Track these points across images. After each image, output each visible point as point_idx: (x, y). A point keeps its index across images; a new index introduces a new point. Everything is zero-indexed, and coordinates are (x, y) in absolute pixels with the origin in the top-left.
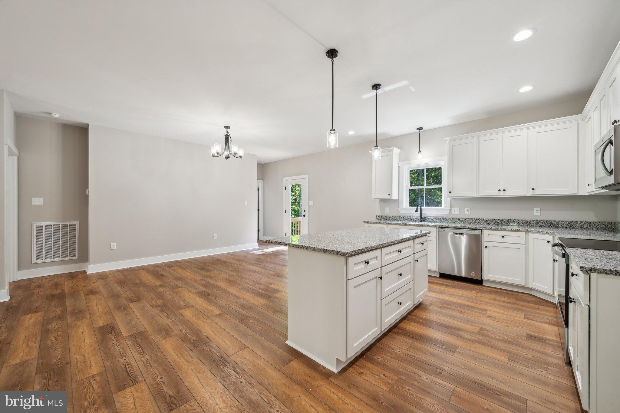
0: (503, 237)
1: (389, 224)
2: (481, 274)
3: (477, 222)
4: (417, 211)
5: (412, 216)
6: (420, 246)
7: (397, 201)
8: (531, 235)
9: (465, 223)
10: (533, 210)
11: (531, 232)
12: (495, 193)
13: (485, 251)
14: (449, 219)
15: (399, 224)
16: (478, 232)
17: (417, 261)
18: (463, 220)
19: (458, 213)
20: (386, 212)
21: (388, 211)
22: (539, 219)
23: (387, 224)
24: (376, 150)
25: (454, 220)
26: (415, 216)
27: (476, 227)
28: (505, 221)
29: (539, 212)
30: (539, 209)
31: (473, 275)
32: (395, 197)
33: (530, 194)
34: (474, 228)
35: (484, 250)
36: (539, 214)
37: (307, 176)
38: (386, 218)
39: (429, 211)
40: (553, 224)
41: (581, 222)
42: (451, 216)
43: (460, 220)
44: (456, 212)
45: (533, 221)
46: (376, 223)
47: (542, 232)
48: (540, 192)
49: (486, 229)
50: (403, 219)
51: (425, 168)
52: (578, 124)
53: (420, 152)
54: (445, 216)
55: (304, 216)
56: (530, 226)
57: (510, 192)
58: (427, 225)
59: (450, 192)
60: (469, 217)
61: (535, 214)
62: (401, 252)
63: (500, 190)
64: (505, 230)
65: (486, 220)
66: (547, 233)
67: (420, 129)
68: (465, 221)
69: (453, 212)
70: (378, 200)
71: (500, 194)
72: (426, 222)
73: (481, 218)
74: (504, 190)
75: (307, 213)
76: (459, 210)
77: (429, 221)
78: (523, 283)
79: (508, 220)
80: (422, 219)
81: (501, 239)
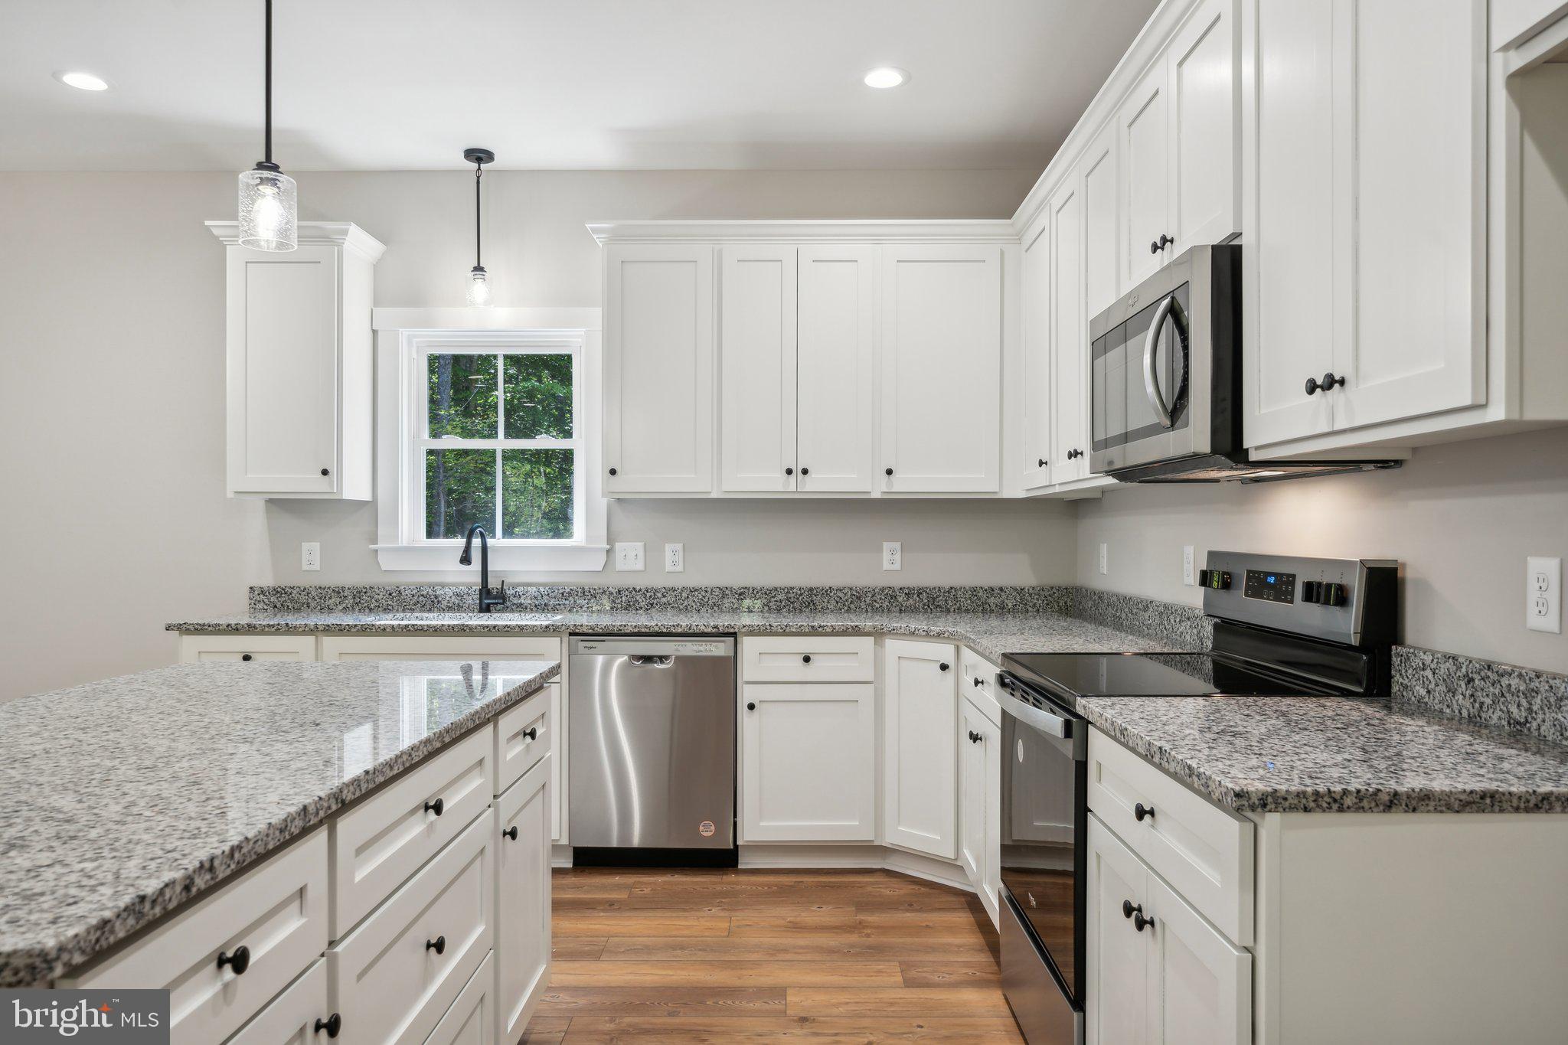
0: (807, 660)
1: (328, 630)
2: (735, 824)
3: (710, 602)
4: (466, 559)
5: (443, 586)
6: (520, 746)
7: (368, 508)
8: (894, 647)
9: (664, 607)
10: (880, 550)
11: (893, 633)
12: (771, 483)
13: (747, 724)
14: (604, 592)
15: (383, 631)
16: (719, 649)
17: (513, 834)
18: (660, 595)
19: (639, 566)
20: (305, 567)
22: (897, 582)
23: (314, 631)
24: (268, 190)
25: (627, 599)
26: (456, 585)
27: (716, 627)
28: (801, 595)
29: (898, 557)
30: (897, 545)
31: (707, 835)
32: (355, 486)
33: (877, 488)
34: (709, 630)
35: (745, 719)
36: (897, 566)
38: (303, 598)
39: (520, 559)
40: (934, 599)
41: (1001, 589)
42: (613, 582)
43: (648, 595)
44: (633, 563)
45: (883, 590)
46: (250, 630)
47: (925, 633)
48: (911, 483)
49: (752, 633)
50: (397, 599)
51: (501, 352)
52: (1002, 253)
53: (479, 268)
54: (587, 581)
56: (875, 611)
57: (823, 483)
58: (521, 628)
59: (613, 472)
60: (679, 582)
61: (886, 566)
62: (438, 808)
63: (789, 472)
64: (814, 632)
65: (740, 595)
66: (939, 635)
67: (479, 156)
68: (664, 600)
69: (620, 564)
70: (260, 504)
71: (789, 487)
72: (505, 609)
73: (723, 583)
74: (805, 472)
76: (641, 554)
77: (521, 608)
78: (866, 835)
79: (811, 590)
80: (491, 598)
81: (800, 672)
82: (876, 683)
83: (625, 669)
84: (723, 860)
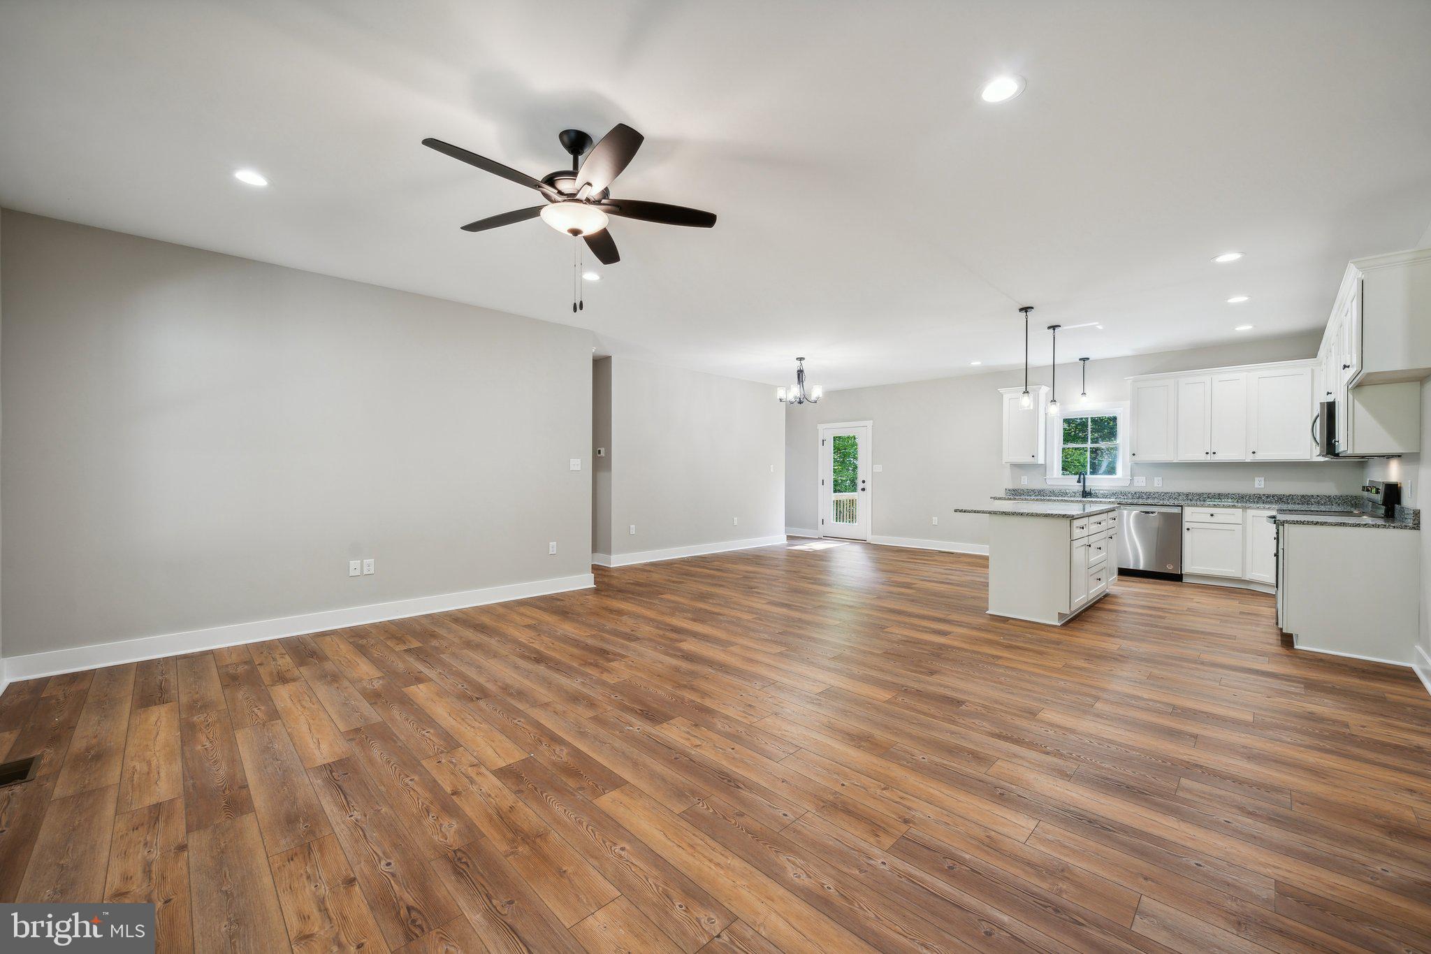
0: (1212, 515)
2: (1181, 567)
3: (1174, 497)
4: (1079, 482)
5: (1071, 489)
6: (1109, 521)
7: (1044, 466)
8: (1251, 512)
9: (1154, 497)
10: (1254, 480)
11: (1250, 508)
12: (1200, 457)
13: (1186, 535)
14: (1130, 492)
16: (1176, 510)
17: (1111, 538)
18: (1152, 493)
19: (1144, 484)
20: (1023, 483)
21: (1026, 482)
22: (1262, 492)
25: (1139, 495)
26: (1074, 489)
27: (1174, 503)
28: (1215, 495)
29: (1263, 482)
30: (1261, 478)
31: (1170, 568)
32: (1041, 461)
33: (1250, 458)
34: (1171, 504)
36: (1262, 486)
37: (869, 423)
38: (1022, 492)
39: (1097, 482)
40: (1281, 499)
41: (1318, 496)
42: (1133, 490)
43: (1147, 493)
44: (1141, 484)
45: (1255, 495)
46: (1005, 499)
47: (1263, 508)
48: (1262, 456)
49: (1189, 506)
50: (1053, 493)
51: (1089, 417)
52: (1313, 370)
53: (1084, 394)
54: (1123, 489)
55: (863, 490)
56: (1250, 501)
57: (1223, 457)
59: (1134, 455)
60: (1161, 490)
61: (1256, 486)
62: (1100, 523)
63: (1207, 453)
64: (1215, 506)
65: (1187, 494)
66: (1269, 508)
67: (1084, 360)
68: (1155, 495)
69: (1136, 484)
70: (1009, 464)
71: (1209, 459)
72: (1091, 497)
73: (1178, 491)
74: (1214, 453)
75: (868, 486)
76: (1144, 481)
77: (1097, 497)
78: (1238, 575)
79: (1219, 494)
80: (1085, 494)
81: (1209, 519)
82: (1243, 524)
83: (1137, 516)
84: (1177, 578)
